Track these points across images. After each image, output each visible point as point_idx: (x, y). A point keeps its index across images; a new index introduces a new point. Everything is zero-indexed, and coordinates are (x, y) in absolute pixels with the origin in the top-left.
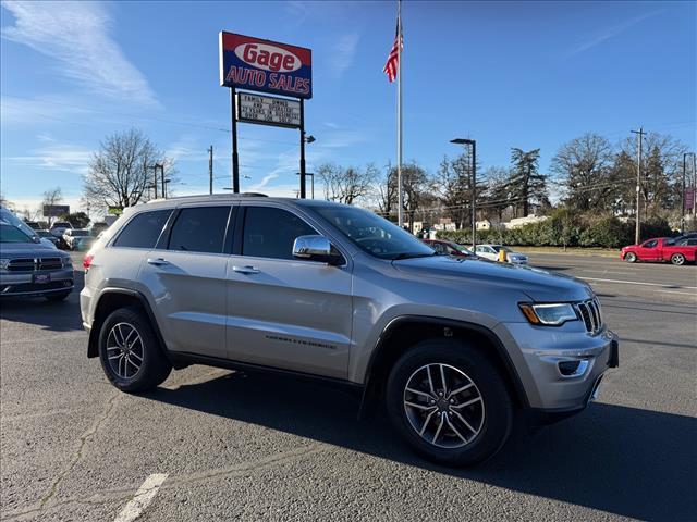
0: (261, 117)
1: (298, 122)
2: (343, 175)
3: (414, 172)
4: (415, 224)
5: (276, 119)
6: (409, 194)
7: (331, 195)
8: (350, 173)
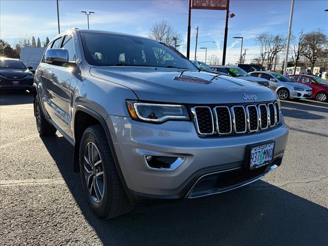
0: (204, 5)
1: (225, 6)
2: (272, 40)
3: (319, 36)
4: (315, 68)
5: (213, 5)
6: (314, 50)
7: (264, 51)
8: (277, 38)
